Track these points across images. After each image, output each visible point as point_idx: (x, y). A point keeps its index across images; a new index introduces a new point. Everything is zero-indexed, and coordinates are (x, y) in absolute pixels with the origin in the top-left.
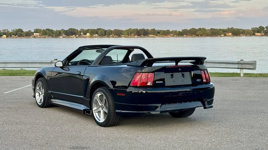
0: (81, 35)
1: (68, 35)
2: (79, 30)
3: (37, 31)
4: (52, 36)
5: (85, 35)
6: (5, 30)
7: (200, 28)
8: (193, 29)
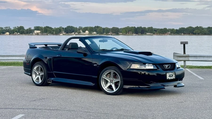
0: (80, 32)
1: (67, 33)
2: (78, 27)
3: (37, 28)
4: (53, 34)
5: (84, 33)
6: (7, 27)
7: (197, 26)
8: (191, 27)
